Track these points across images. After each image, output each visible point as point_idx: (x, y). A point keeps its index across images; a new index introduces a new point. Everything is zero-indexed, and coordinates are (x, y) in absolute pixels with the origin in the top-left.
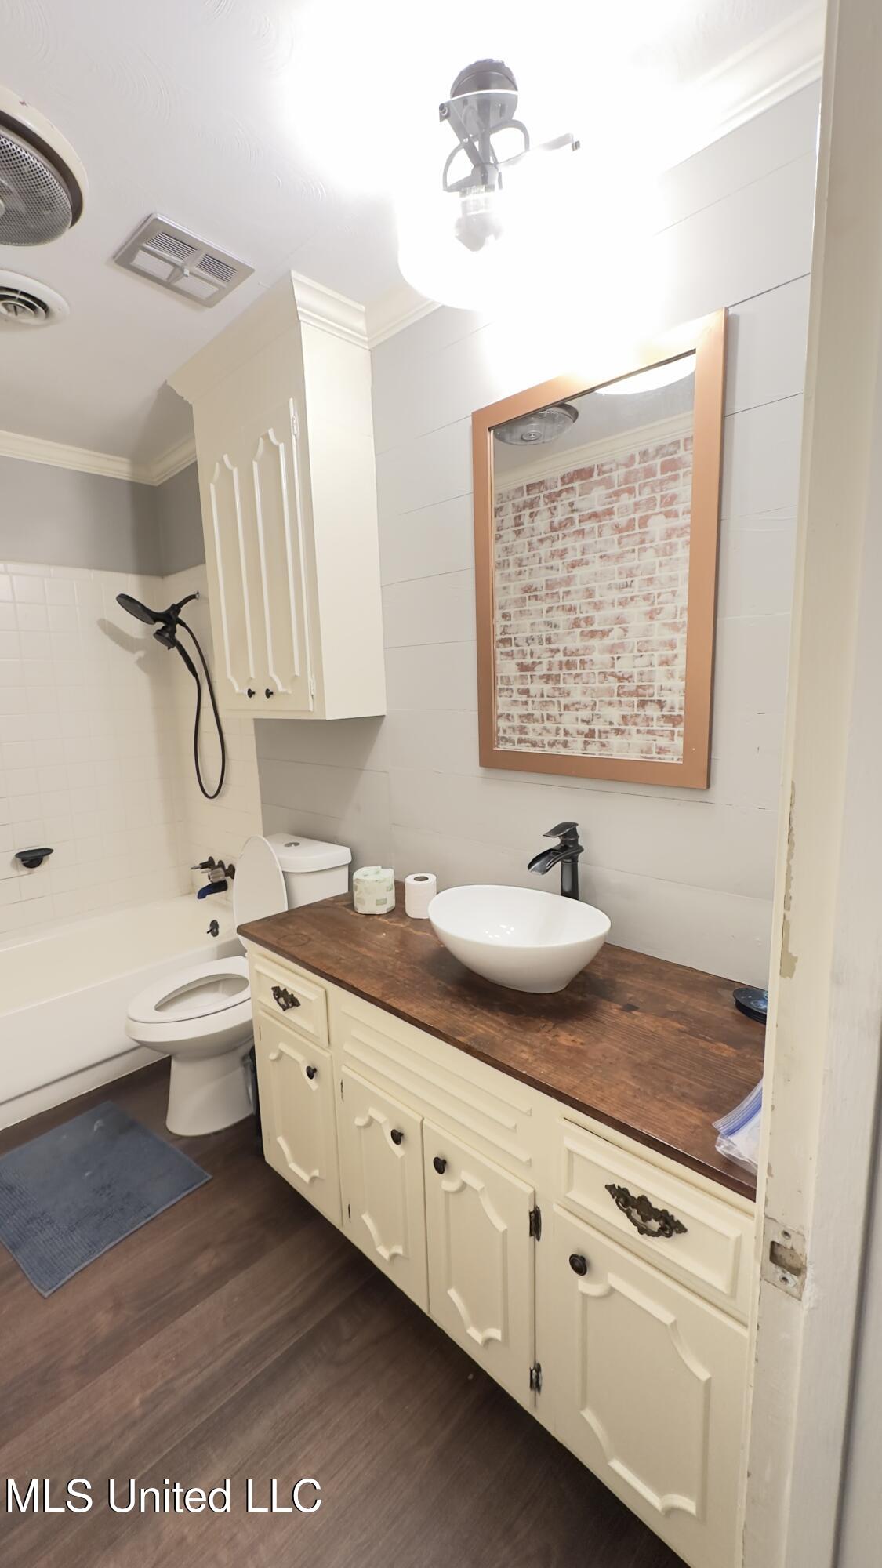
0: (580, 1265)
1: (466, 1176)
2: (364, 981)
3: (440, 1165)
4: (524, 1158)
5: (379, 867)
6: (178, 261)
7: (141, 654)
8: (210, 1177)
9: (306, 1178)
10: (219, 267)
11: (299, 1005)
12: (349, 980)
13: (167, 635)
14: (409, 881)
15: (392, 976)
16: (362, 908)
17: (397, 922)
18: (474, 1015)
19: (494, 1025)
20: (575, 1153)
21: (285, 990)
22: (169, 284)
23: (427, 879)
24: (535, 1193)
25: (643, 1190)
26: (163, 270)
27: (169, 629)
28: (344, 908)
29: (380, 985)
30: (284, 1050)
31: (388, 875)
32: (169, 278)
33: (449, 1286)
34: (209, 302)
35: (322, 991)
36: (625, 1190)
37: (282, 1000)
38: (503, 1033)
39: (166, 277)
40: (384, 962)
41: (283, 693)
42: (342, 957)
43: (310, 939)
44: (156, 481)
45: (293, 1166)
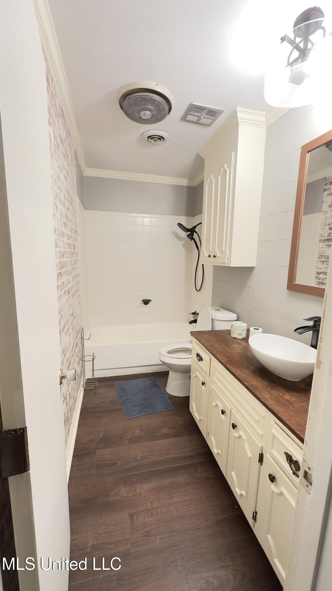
0: (272, 479)
1: (242, 433)
2: (222, 357)
3: (234, 426)
4: (261, 433)
5: (242, 322)
6: (199, 115)
7: (183, 242)
8: (173, 408)
9: (198, 419)
10: (213, 113)
11: (202, 360)
12: (217, 355)
13: (191, 236)
14: (252, 329)
15: (232, 358)
16: (233, 335)
17: (244, 343)
18: (255, 378)
19: (261, 384)
20: (276, 437)
21: (200, 354)
22: (197, 122)
23: (259, 329)
24: (262, 447)
25: (297, 459)
26: (195, 119)
27: (192, 234)
28: (227, 334)
29: (227, 359)
30: (198, 375)
31: (244, 325)
32: (197, 121)
33: (232, 470)
34: (209, 125)
35: (209, 357)
36: (291, 456)
37: (198, 358)
38: (263, 387)
39: (196, 121)
40: (232, 353)
41: (219, 257)
42: (219, 348)
43: (211, 340)
44: (195, 185)
45: (196, 414)
